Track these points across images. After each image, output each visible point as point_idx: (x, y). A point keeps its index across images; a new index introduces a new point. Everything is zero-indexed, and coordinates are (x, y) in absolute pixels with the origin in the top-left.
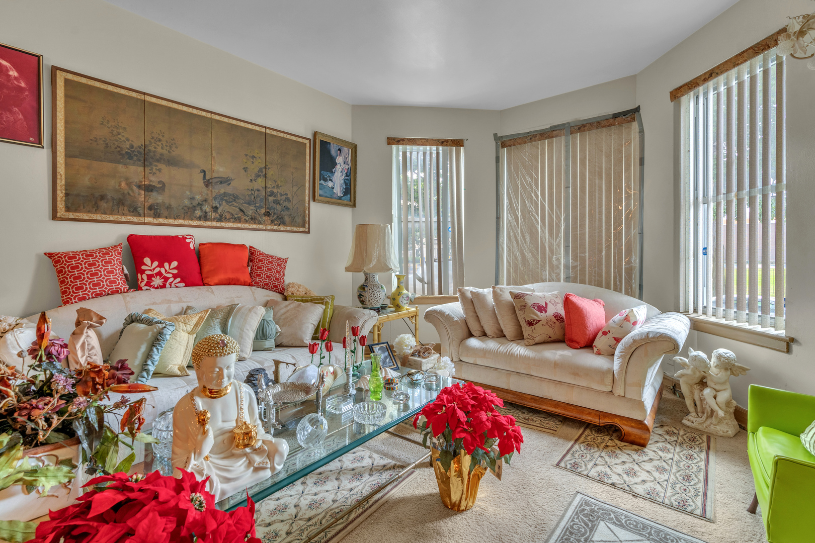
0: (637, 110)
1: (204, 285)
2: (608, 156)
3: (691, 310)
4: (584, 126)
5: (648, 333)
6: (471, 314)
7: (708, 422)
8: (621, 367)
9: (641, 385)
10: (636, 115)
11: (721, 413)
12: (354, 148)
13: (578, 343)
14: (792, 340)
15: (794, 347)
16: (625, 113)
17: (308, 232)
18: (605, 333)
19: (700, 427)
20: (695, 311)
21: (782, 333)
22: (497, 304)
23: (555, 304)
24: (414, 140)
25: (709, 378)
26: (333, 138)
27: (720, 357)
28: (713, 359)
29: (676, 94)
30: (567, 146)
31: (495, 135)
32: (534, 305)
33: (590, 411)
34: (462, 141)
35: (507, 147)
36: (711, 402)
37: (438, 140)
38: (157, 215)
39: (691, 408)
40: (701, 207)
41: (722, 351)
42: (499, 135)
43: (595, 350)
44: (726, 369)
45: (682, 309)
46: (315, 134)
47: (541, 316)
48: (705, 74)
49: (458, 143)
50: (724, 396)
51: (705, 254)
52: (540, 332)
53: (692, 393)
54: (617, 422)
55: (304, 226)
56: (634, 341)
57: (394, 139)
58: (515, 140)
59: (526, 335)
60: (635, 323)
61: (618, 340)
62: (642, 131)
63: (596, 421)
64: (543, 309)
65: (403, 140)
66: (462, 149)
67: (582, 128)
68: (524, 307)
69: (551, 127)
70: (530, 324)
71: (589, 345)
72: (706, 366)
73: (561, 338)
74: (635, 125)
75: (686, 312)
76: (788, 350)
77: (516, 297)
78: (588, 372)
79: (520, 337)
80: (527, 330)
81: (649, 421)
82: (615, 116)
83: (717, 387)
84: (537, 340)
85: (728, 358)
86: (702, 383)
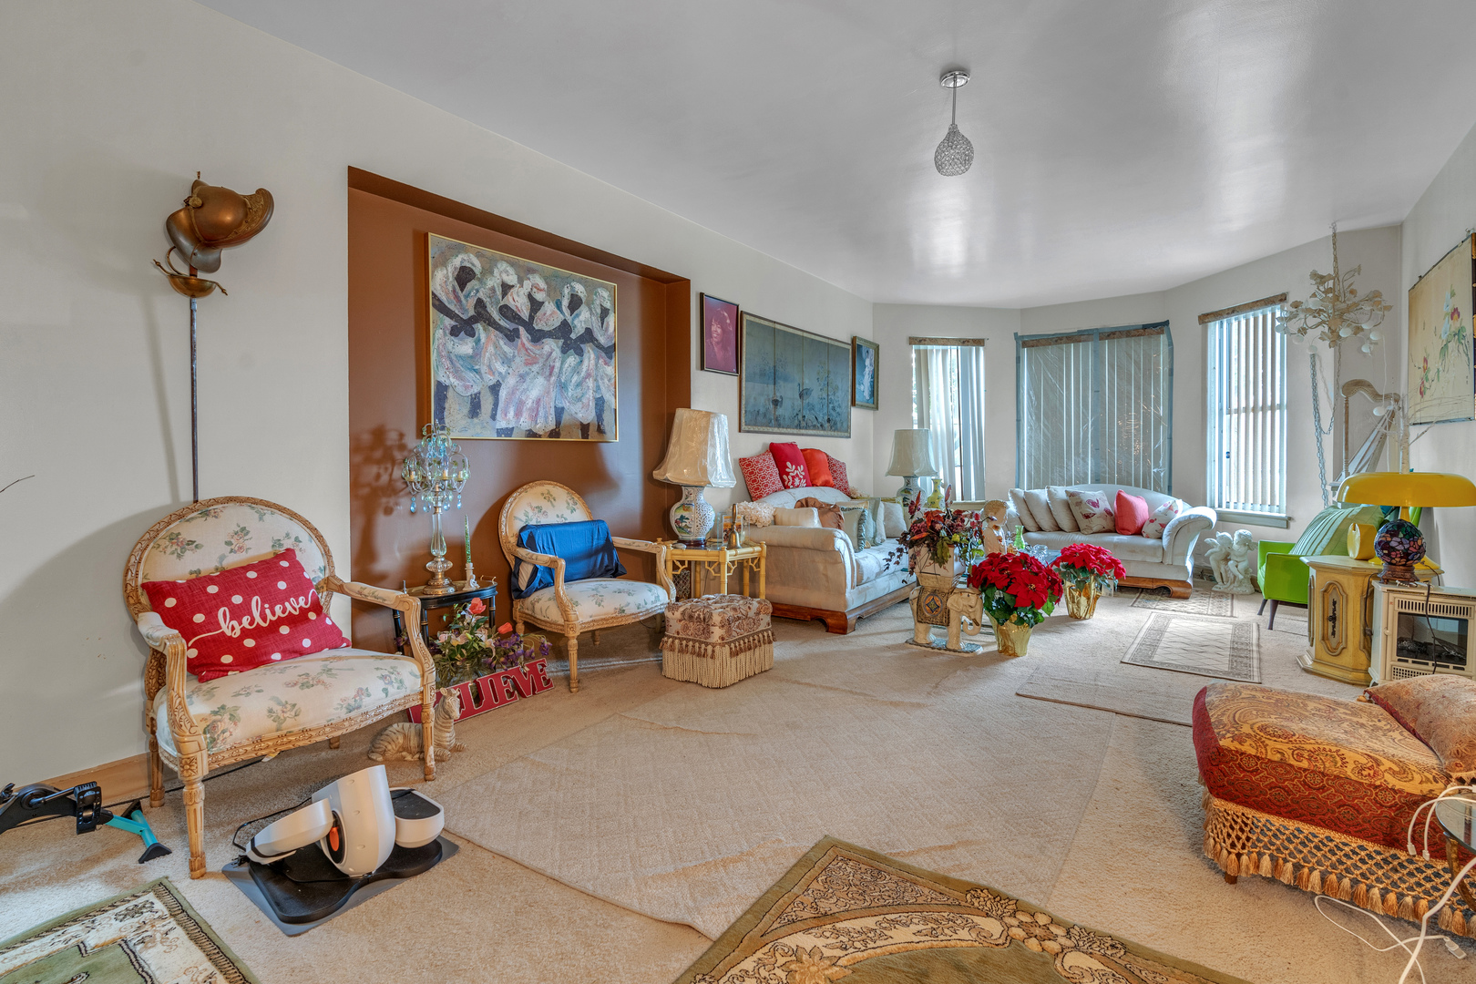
0: (1167, 323)
1: (813, 485)
2: (1137, 364)
3: (1216, 506)
4: (1114, 333)
5: (1190, 516)
6: (1025, 512)
7: (1232, 587)
8: (1169, 543)
9: (1185, 555)
10: (1165, 328)
11: (1241, 577)
12: (877, 348)
13: (1128, 530)
14: (1290, 519)
15: (1292, 523)
16: (1155, 325)
17: (850, 437)
18: (1152, 521)
19: (1226, 591)
20: (1220, 506)
21: (1284, 515)
22: (1052, 502)
23: (1104, 501)
24: (936, 339)
25: (1232, 553)
26: (866, 341)
27: (1240, 535)
28: (1236, 538)
29: (1205, 318)
30: (1095, 351)
31: (1016, 334)
32: (1089, 501)
33: (1145, 579)
34: (983, 340)
35: (1027, 347)
36: (1234, 570)
37: (959, 340)
38: (779, 426)
39: (1218, 580)
40: (1226, 417)
41: (1241, 531)
42: (1019, 334)
43: (1144, 535)
44: (1245, 545)
45: (1208, 503)
46: (854, 339)
47: (1096, 510)
48: (1228, 309)
49: (979, 342)
50: (1242, 565)
51: (1228, 457)
52: (1097, 523)
53: (1219, 568)
54: (1166, 584)
55: (847, 431)
56: (1180, 522)
57: (916, 339)
58: (1038, 341)
59: (1082, 526)
60: (1176, 512)
61: (1163, 526)
62: (1171, 344)
63: (1150, 586)
64: (1095, 504)
65: (925, 340)
66: (981, 348)
67: (1112, 336)
68: (1079, 503)
69: (1079, 331)
70: (1087, 517)
71: (1139, 532)
72: (1230, 543)
73: (1112, 528)
74: (1163, 338)
75: (1213, 507)
76: (1288, 527)
77: (1071, 495)
78: (1144, 549)
79: (1077, 529)
80: (1083, 523)
81: (1189, 581)
82: (1145, 327)
83: (1238, 560)
84: (1095, 529)
85: (1246, 536)
86: (1227, 559)
